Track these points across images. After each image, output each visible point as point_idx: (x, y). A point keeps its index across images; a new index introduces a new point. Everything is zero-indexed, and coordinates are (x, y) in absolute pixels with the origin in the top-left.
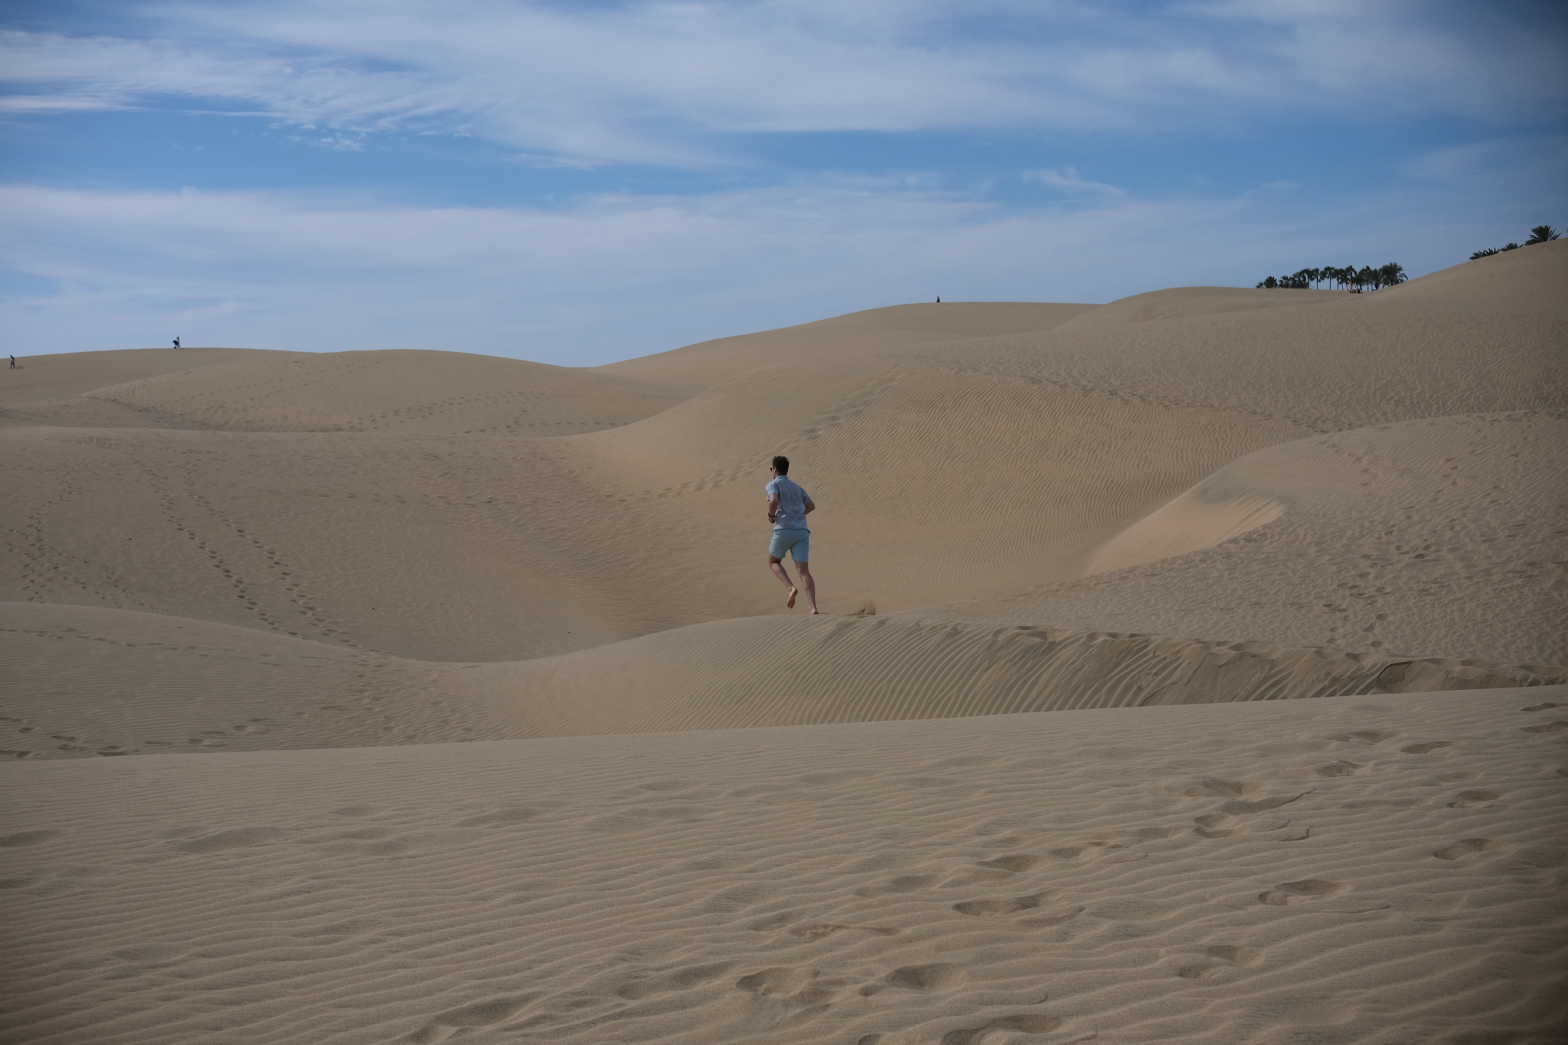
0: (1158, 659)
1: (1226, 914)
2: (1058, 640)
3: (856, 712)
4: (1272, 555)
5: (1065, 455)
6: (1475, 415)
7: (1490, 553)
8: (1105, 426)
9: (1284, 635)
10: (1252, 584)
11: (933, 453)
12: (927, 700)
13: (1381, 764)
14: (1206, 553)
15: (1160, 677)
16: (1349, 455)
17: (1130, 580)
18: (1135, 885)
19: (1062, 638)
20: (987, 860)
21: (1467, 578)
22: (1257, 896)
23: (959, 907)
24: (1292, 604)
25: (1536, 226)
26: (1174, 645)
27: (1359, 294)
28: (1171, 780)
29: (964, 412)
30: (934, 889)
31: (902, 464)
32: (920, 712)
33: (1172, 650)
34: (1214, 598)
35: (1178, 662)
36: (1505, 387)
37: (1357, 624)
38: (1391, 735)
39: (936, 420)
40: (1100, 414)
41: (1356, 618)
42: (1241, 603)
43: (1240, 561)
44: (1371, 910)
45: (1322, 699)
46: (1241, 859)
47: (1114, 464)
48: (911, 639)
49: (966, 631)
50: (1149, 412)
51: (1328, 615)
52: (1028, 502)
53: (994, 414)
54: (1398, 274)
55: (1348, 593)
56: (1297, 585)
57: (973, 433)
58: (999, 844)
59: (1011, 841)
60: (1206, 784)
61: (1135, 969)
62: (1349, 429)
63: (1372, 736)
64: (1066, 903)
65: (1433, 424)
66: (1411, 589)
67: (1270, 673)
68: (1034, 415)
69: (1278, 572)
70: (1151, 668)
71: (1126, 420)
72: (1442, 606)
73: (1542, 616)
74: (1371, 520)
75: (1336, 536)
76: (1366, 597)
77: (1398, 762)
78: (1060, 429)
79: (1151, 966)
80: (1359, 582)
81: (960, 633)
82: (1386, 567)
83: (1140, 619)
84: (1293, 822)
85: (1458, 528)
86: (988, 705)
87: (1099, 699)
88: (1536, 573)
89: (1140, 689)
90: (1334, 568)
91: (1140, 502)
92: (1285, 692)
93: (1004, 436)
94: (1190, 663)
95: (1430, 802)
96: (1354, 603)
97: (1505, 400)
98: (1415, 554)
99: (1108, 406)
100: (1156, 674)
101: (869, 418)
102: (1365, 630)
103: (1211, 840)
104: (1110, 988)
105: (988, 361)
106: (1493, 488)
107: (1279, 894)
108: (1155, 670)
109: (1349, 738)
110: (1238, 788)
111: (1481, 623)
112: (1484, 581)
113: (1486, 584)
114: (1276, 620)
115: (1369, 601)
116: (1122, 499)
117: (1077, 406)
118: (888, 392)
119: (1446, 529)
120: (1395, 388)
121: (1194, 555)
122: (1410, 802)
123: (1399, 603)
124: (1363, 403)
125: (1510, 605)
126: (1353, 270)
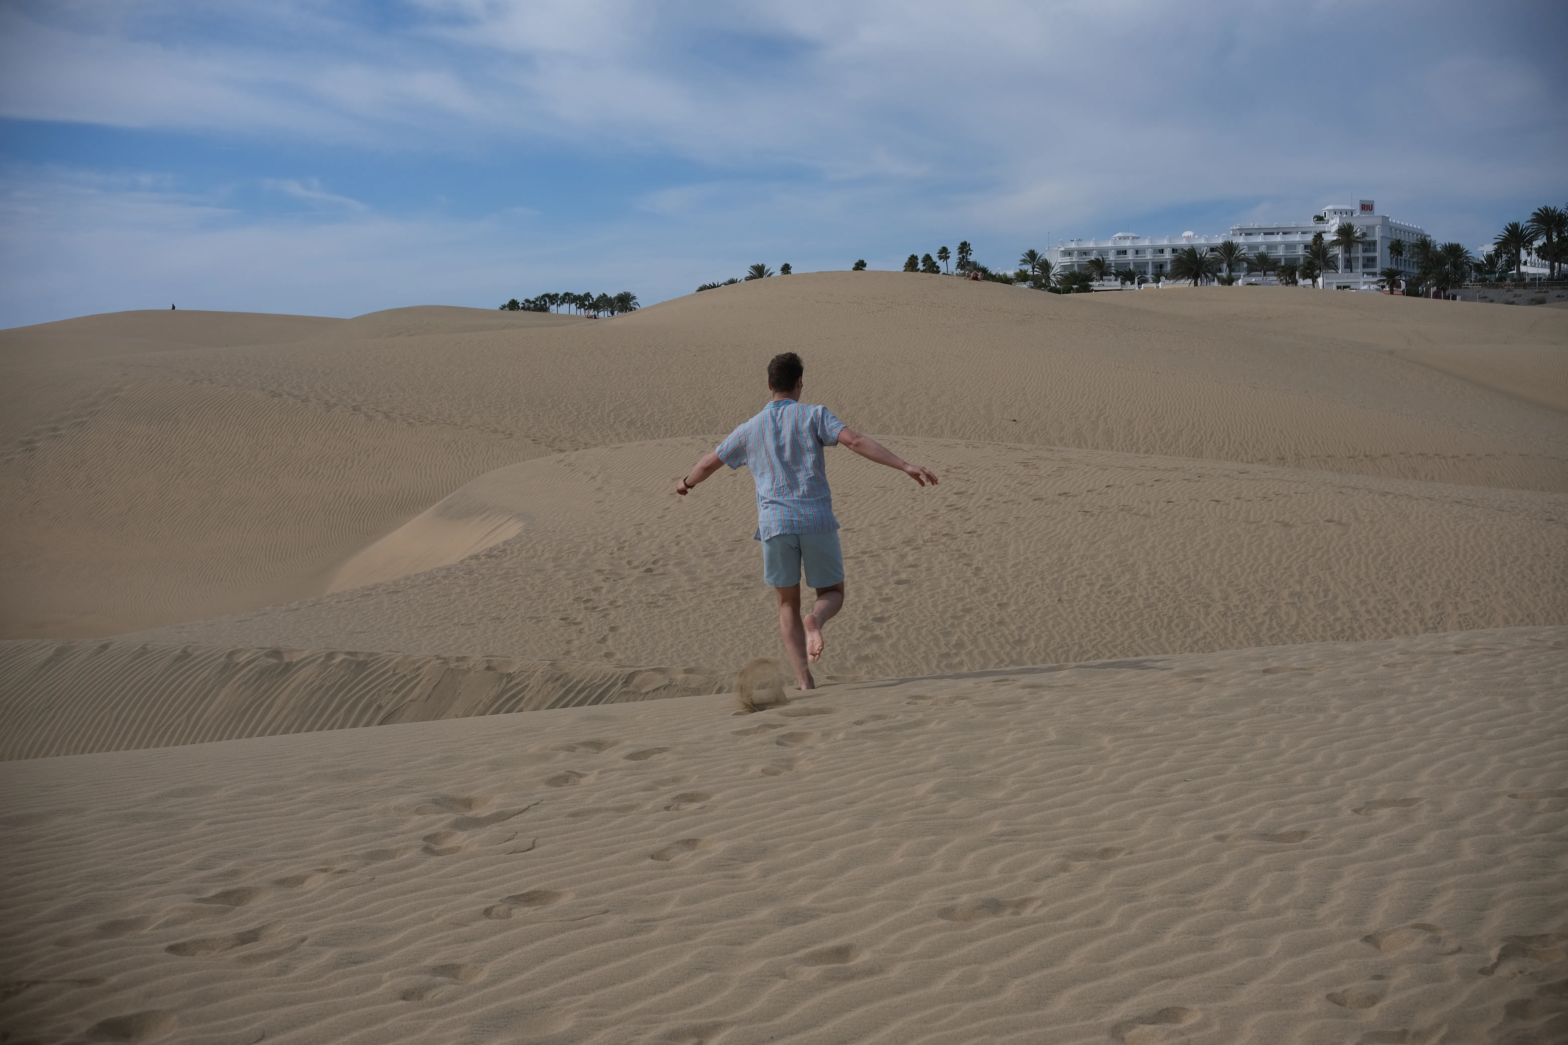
0: (398, 677)
1: (451, 932)
2: (295, 660)
3: (74, 744)
4: (511, 571)
5: (306, 470)
6: (699, 437)
7: (711, 567)
8: (348, 442)
9: (523, 649)
10: (493, 599)
11: (165, 467)
12: (155, 727)
13: (604, 772)
14: (449, 569)
15: (400, 694)
16: (585, 473)
17: (373, 597)
18: (360, 910)
19: (299, 659)
20: (205, 896)
21: (691, 590)
22: (482, 912)
23: (172, 949)
24: (531, 618)
25: (755, 264)
26: (414, 662)
27: (595, 320)
28: (402, 800)
29: (199, 425)
30: (146, 931)
31: (132, 478)
32: (146, 740)
33: (412, 667)
34: (456, 614)
35: (418, 679)
36: (726, 412)
37: (592, 636)
38: (615, 743)
39: (169, 433)
40: (342, 430)
41: (590, 630)
42: (482, 618)
43: (481, 577)
44: (591, 916)
45: (557, 711)
46: (467, 875)
47: (357, 480)
48: (137, 664)
49: (197, 653)
50: (393, 429)
51: (564, 628)
52: (267, 518)
53: (231, 428)
54: (631, 303)
55: (582, 606)
56: (535, 599)
57: (209, 447)
58: (219, 878)
59: (233, 874)
60: (436, 802)
61: (357, 997)
62: (584, 449)
63: (598, 745)
64: (288, 934)
65: (661, 445)
66: (641, 602)
67: (506, 688)
68: (274, 429)
69: (517, 587)
70: (391, 686)
71: (370, 436)
72: (669, 618)
73: (757, 625)
74: (604, 536)
75: (573, 552)
76: (599, 611)
77: (621, 769)
78: (301, 444)
79: (373, 992)
80: (593, 596)
81: (191, 655)
82: (618, 581)
83: (382, 637)
84: (519, 834)
85: (683, 543)
86: (221, 730)
87: (337, 720)
88: (751, 585)
89: (380, 707)
90: (570, 583)
91: (384, 519)
92: (522, 705)
93: (242, 450)
94: (430, 679)
95: (649, 807)
96: (588, 616)
97: (725, 424)
98: (644, 569)
99: (351, 422)
100: (396, 692)
101: (94, 430)
102: (599, 642)
103: (439, 858)
104: (331, 1019)
105: (226, 372)
106: (715, 506)
107: (502, 909)
108: (395, 688)
109: (576, 748)
110: (468, 803)
111: (703, 632)
112: (706, 593)
113: (708, 596)
114: (515, 635)
115: (602, 614)
116: (366, 516)
117: (319, 421)
118: (117, 401)
119: (672, 544)
120: (628, 410)
121: (437, 572)
122: (631, 808)
123: (630, 616)
124: (598, 424)
125: (730, 615)
126: (591, 296)
